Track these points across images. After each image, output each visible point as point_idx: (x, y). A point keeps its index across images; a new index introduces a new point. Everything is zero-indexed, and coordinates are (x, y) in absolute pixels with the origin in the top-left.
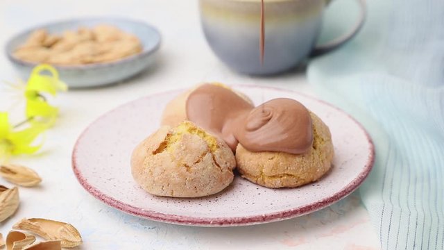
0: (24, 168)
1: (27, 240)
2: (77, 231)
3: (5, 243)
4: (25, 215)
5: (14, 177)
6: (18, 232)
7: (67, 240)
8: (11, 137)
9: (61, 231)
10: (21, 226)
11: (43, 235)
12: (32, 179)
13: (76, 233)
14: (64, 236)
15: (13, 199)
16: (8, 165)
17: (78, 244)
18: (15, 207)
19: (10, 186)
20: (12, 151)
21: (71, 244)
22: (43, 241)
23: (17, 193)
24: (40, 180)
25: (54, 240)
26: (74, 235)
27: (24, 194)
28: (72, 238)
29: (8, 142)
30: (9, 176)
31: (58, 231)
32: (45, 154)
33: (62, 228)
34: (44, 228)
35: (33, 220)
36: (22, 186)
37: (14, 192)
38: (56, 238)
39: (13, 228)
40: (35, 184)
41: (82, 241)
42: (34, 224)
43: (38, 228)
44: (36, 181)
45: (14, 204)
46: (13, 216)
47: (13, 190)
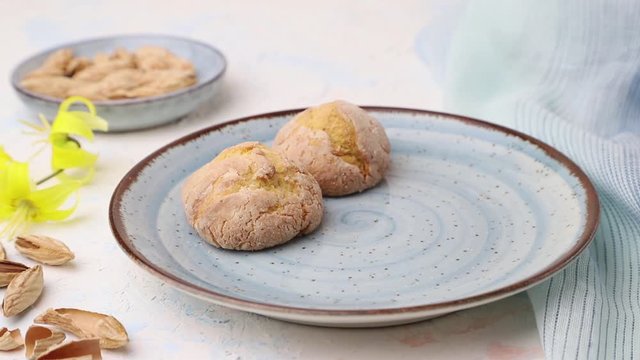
0: (50, 240)
1: (54, 339)
2: (121, 326)
3: (24, 342)
4: (51, 304)
5: (36, 252)
6: (42, 328)
7: (107, 339)
8: (32, 197)
9: (101, 326)
10: (45, 319)
11: (75, 331)
12: (61, 255)
13: (121, 328)
14: (104, 332)
15: (34, 282)
16: (27, 236)
17: (122, 344)
18: (39, 294)
19: (31, 265)
20: (34, 216)
21: (114, 343)
22: (76, 340)
23: (40, 274)
24: (73, 257)
25: (90, 338)
26: (118, 332)
27: (49, 275)
28: (115, 336)
29: (29, 205)
30: (30, 250)
31: (97, 326)
32: (79, 220)
33: (101, 321)
34: (77, 322)
35: (63, 311)
36: (46, 264)
37: (36, 272)
38: (93, 336)
39: (35, 321)
40: (64, 260)
41: (128, 340)
42: (63, 316)
43: (68, 322)
44: (67, 258)
45: (36, 289)
46: (36, 304)
47: (34, 270)
